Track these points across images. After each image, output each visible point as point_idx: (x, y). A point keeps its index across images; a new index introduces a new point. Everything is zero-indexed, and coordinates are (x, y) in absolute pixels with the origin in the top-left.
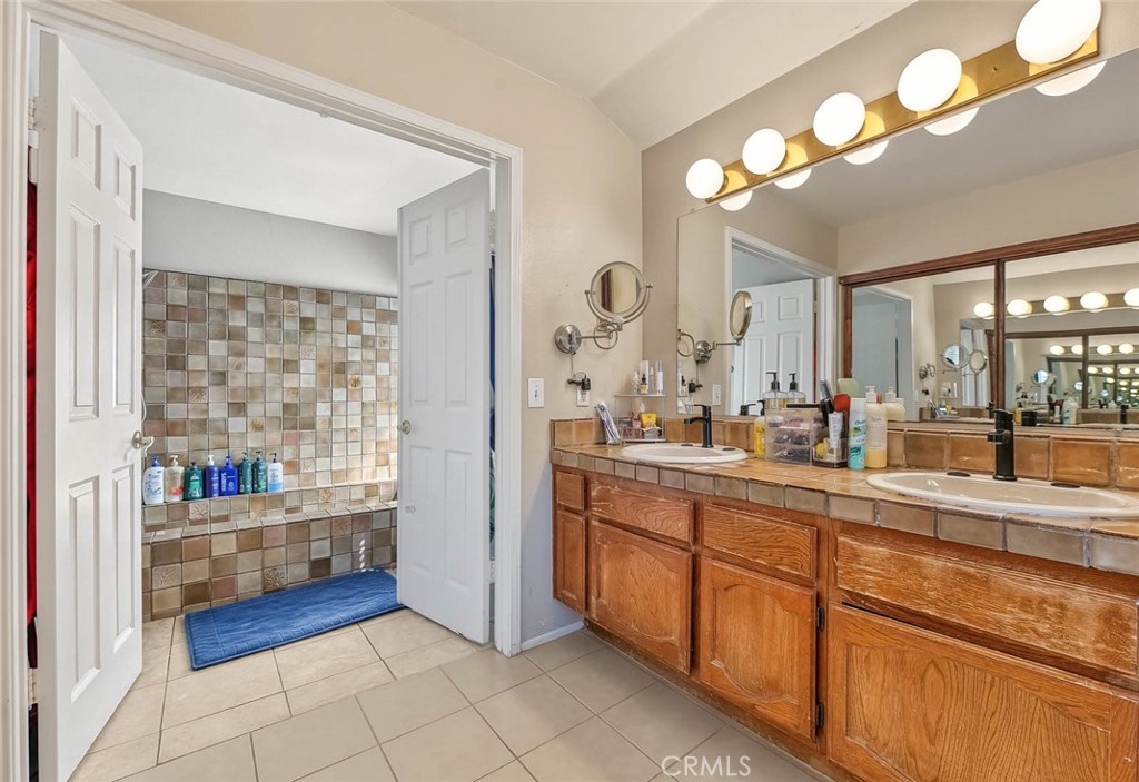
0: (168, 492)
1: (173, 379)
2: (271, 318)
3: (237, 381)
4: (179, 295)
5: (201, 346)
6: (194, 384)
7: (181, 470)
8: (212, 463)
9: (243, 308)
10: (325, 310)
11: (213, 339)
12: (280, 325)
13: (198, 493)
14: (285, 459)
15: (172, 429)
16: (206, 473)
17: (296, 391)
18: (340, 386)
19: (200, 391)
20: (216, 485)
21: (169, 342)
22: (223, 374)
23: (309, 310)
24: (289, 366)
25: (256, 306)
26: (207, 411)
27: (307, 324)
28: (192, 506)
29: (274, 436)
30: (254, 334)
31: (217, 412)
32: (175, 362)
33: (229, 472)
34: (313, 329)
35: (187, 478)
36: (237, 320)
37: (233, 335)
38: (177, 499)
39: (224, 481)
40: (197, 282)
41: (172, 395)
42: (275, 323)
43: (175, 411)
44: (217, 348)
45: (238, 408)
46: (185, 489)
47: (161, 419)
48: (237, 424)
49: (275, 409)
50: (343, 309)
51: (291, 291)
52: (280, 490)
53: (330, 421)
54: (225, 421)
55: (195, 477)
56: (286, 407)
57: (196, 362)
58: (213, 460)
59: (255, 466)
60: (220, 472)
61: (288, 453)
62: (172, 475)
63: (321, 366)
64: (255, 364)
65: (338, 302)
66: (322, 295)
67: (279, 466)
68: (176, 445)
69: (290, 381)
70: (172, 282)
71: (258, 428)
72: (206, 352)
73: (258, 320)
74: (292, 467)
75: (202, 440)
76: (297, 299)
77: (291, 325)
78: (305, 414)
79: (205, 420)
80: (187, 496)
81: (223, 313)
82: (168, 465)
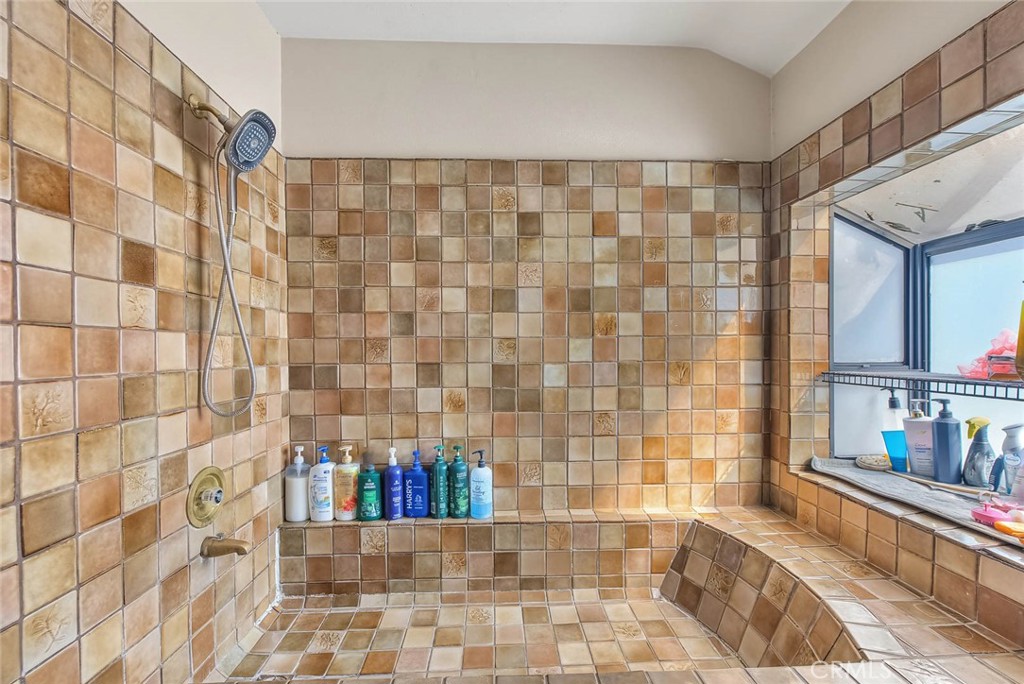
0: (337, 505)
1: (348, 326)
2: (476, 217)
3: (428, 327)
4: (352, 195)
5: (380, 273)
6: (373, 333)
7: (354, 470)
8: (393, 461)
9: (436, 206)
10: (557, 196)
11: (398, 260)
12: (488, 230)
13: (374, 510)
14: (497, 460)
15: (345, 403)
16: (385, 479)
17: (510, 343)
18: (582, 334)
19: (380, 345)
20: (397, 500)
21: (341, 269)
22: (409, 317)
23: (531, 201)
24: (504, 299)
25: (452, 201)
26: (390, 377)
27: (529, 225)
28: (366, 530)
29: (479, 422)
30: (451, 248)
31: (403, 378)
32: (350, 302)
33: (416, 480)
34: (538, 233)
35: (361, 481)
36: (429, 227)
37: (423, 253)
38: (348, 516)
39: (409, 492)
40: (373, 170)
41: (347, 350)
42: (481, 227)
43: (350, 375)
44: (401, 274)
45: (430, 373)
46: (358, 501)
47: (333, 388)
48: (429, 399)
49: (481, 375)
50: (586, 192)
51: (503, 169)
52: (487, 517)
53: (566, 396)
54: (413, 392)
55: (371, 485)
56: (497, 369)
57: (376, 299)
58: (395, 454)
59: (452, 472)
60: (404, 478)
61: (501, 450)
62: (341, 479)
63: (551, 299)
64: (454, 299)
65: (580, 179)
66: (552, 172)
67: (486, 473)
68: (352, 428)
69: (503, 325)
70: (345, 176)
71: (458, 406)
72: (387, 283)
73: (456, 225)
74: (506, 474)
75: (382, 422)
76: (512, 183)
77: (504, 228)
78: (525, 383)
79: (386, 393)
80: (361, 516)
81: (409, 217)
82: (339, 461)
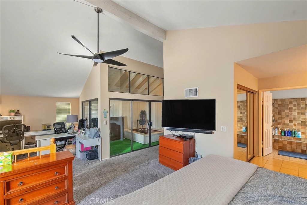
0: (278, 133)
1: (279, 116)
2: (298, 105)
3: (291, 116)
4: (280, 103)
5: (284, 111)
7: (280, 130)
8: (286, 130)
9: (292, 104)
11: (286, 109)
12: (300, 106)
13: (283, 135)
15: (279, 124)
16: (285, 132)
17: (304, 119)
19: (284, 118)
20: (286, 134)
21: (278, 110)
22: (288, 115)
24: (303, 114)
25: (295, 103)
26: (285, 121)
28: (282, 136)
29: (299, 127)
30: (295, 108)
31: (287, 122)
32: (279, 114)
33: (289, 132)
35: (281, 132)
36: (291, 106)
37: (290, 109)
38: (280, 135)
39: (288, 134)
40: (283, 100)
41: (279, 118)
43: (279, 121)
44: (287, 111)
45: (291, 121)
46: (281, 134)
47: (277, 122)
48: (291, 124)
49: (299, 122)
51: (303, 99)
52: (300, 137)
54: (289, 123)
55: (283, 132)
56: (302, 122)
57: (283, 113)
59: (294, 132)
60: (287, 132)
61: (302, 131)
62: (279, 131)
64: (295, 114)
67: (300, 133)
68: (280, 126)
69: (303, 117)
70: (279, 101)
71: (295, 125)
73: (295, 105)
74: (303, 133)
75: (284, 126)
76: (305, 100)
77: (303, 106)
79: (284, 123)
80: (281, 135)
81: (288, 105)
82: (278, 129)
